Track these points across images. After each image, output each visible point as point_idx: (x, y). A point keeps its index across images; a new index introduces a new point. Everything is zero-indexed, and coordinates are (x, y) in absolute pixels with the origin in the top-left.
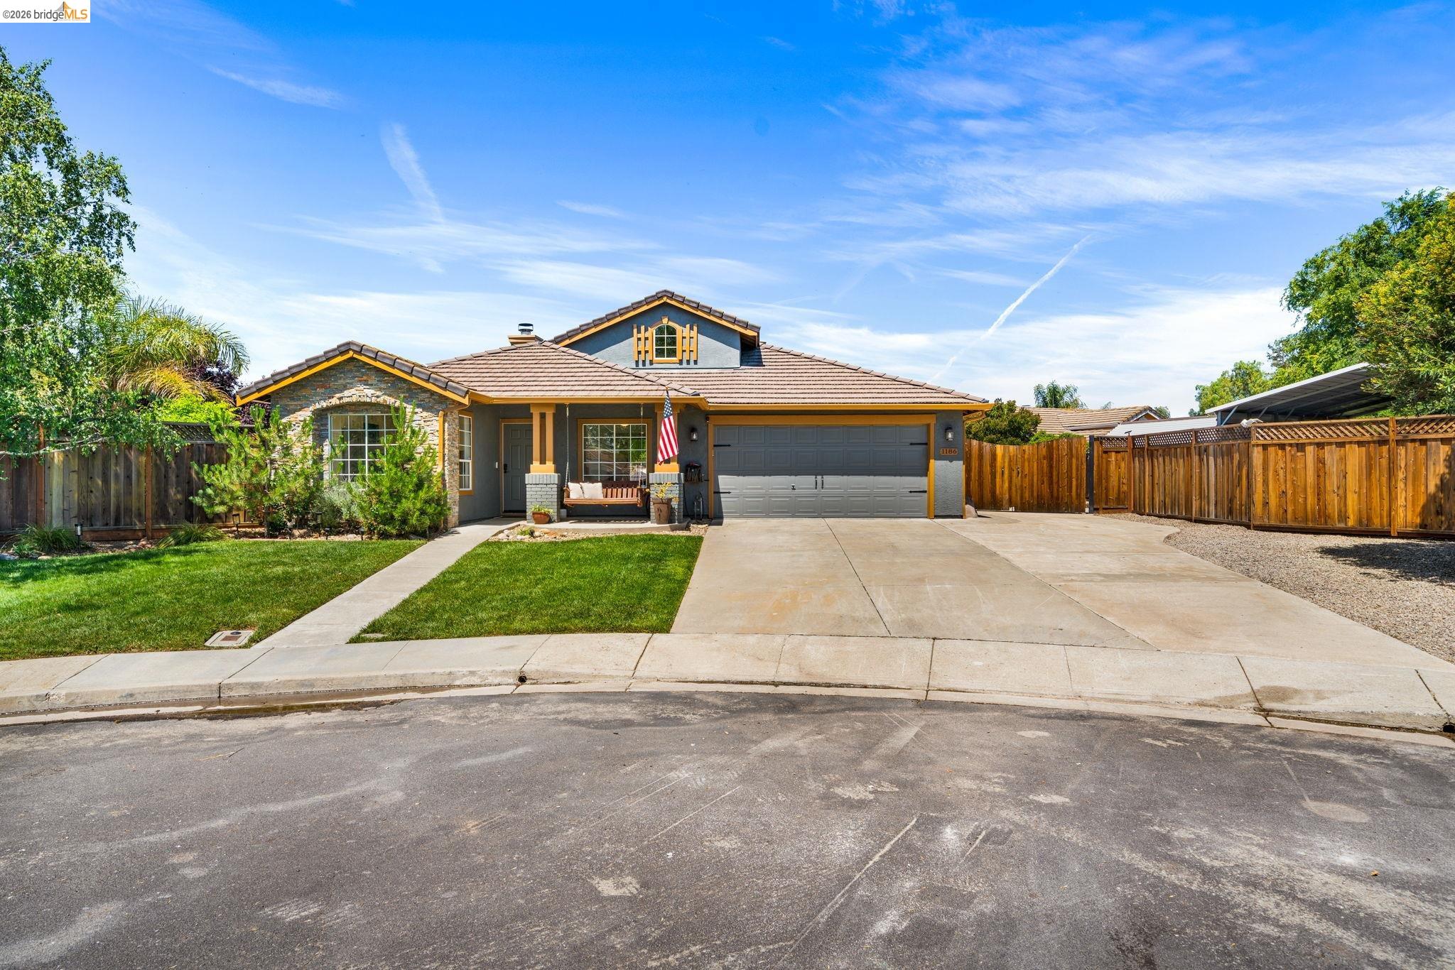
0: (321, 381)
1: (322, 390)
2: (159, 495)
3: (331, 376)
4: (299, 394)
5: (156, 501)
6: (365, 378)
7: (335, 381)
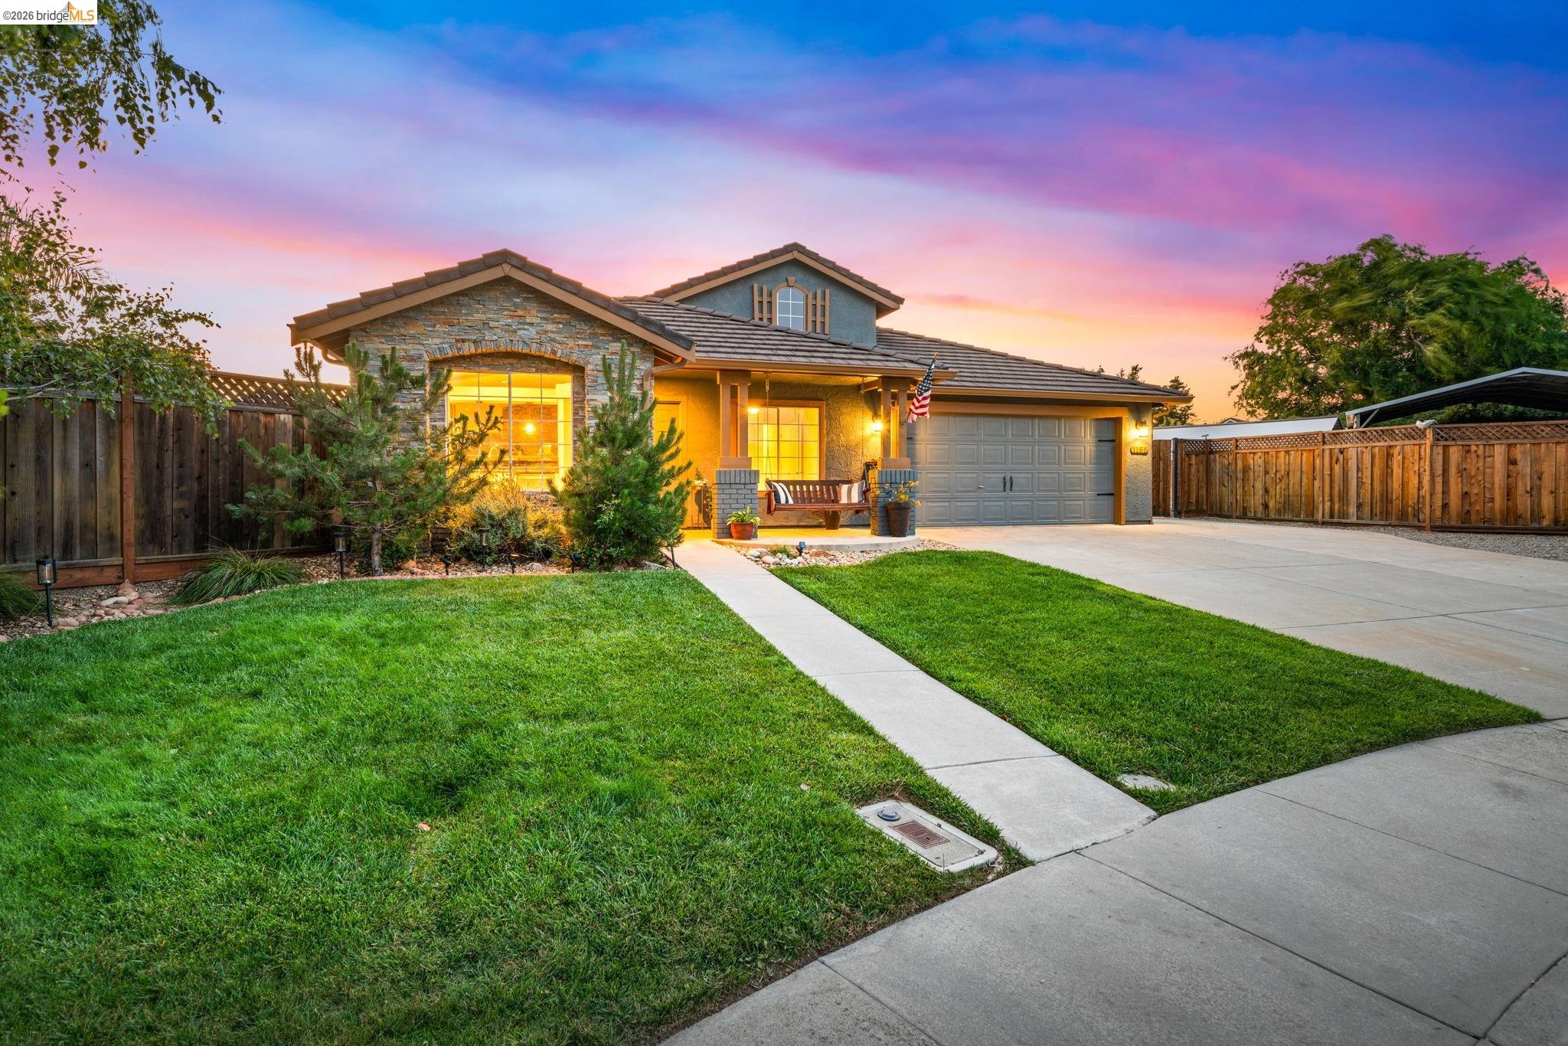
0: (443, 313)
1: (447, 329)
2: (147, 502)
3: (464, 305)
4: (402, 331)
5: (141, 511)
6: (520, 312)
7: (466, 314)
